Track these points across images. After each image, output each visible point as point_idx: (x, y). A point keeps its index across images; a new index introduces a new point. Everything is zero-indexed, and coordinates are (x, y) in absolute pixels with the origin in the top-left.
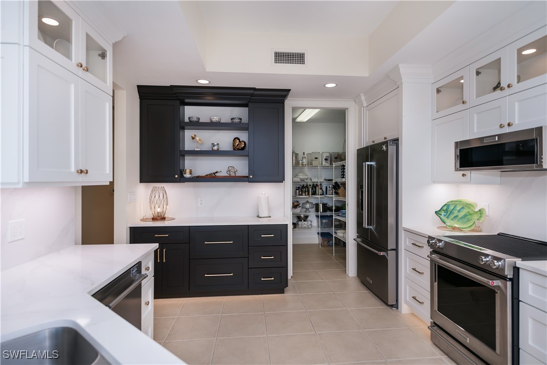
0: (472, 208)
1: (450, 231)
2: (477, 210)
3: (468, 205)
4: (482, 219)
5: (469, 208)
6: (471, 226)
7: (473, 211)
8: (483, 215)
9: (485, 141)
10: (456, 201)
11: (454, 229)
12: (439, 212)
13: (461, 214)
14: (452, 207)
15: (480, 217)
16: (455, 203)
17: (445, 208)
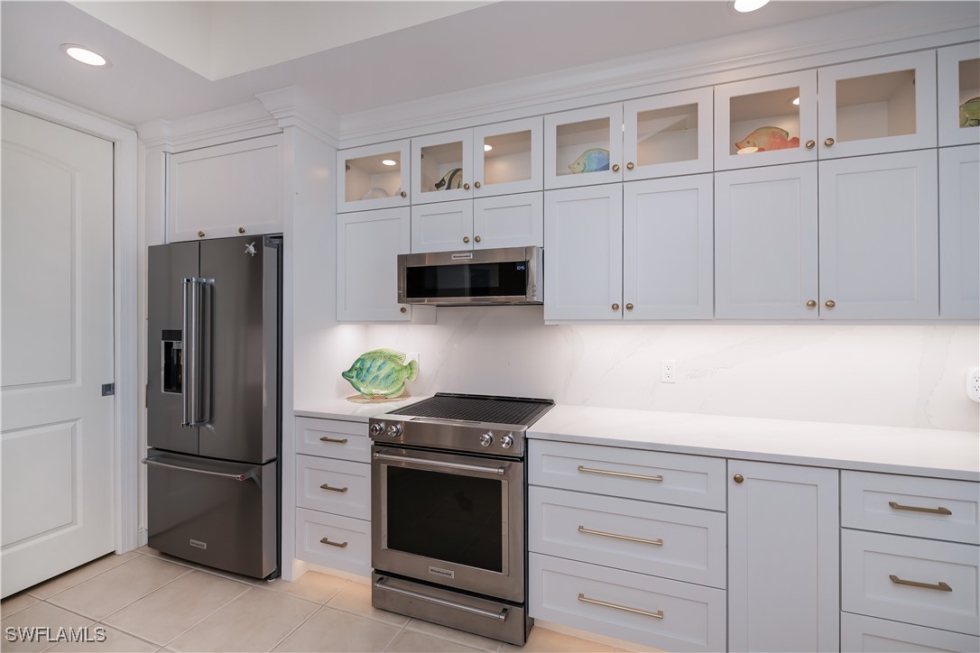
0: (399, 361)
1: (368, 403)
2: (406, 364)
3: (391, 358)
4: (414, 376)
5: (393, 361)
6: (399, 390)
7: (401, 365)
8: (414, 371)
9: (453, 258)
10: (375, 353)
11: (374, 398)
12: (350, 374)
13: (383, 373)
14: (368, 364)
15: (411, 373)
16: (373, 356)
17: (358, 365)
